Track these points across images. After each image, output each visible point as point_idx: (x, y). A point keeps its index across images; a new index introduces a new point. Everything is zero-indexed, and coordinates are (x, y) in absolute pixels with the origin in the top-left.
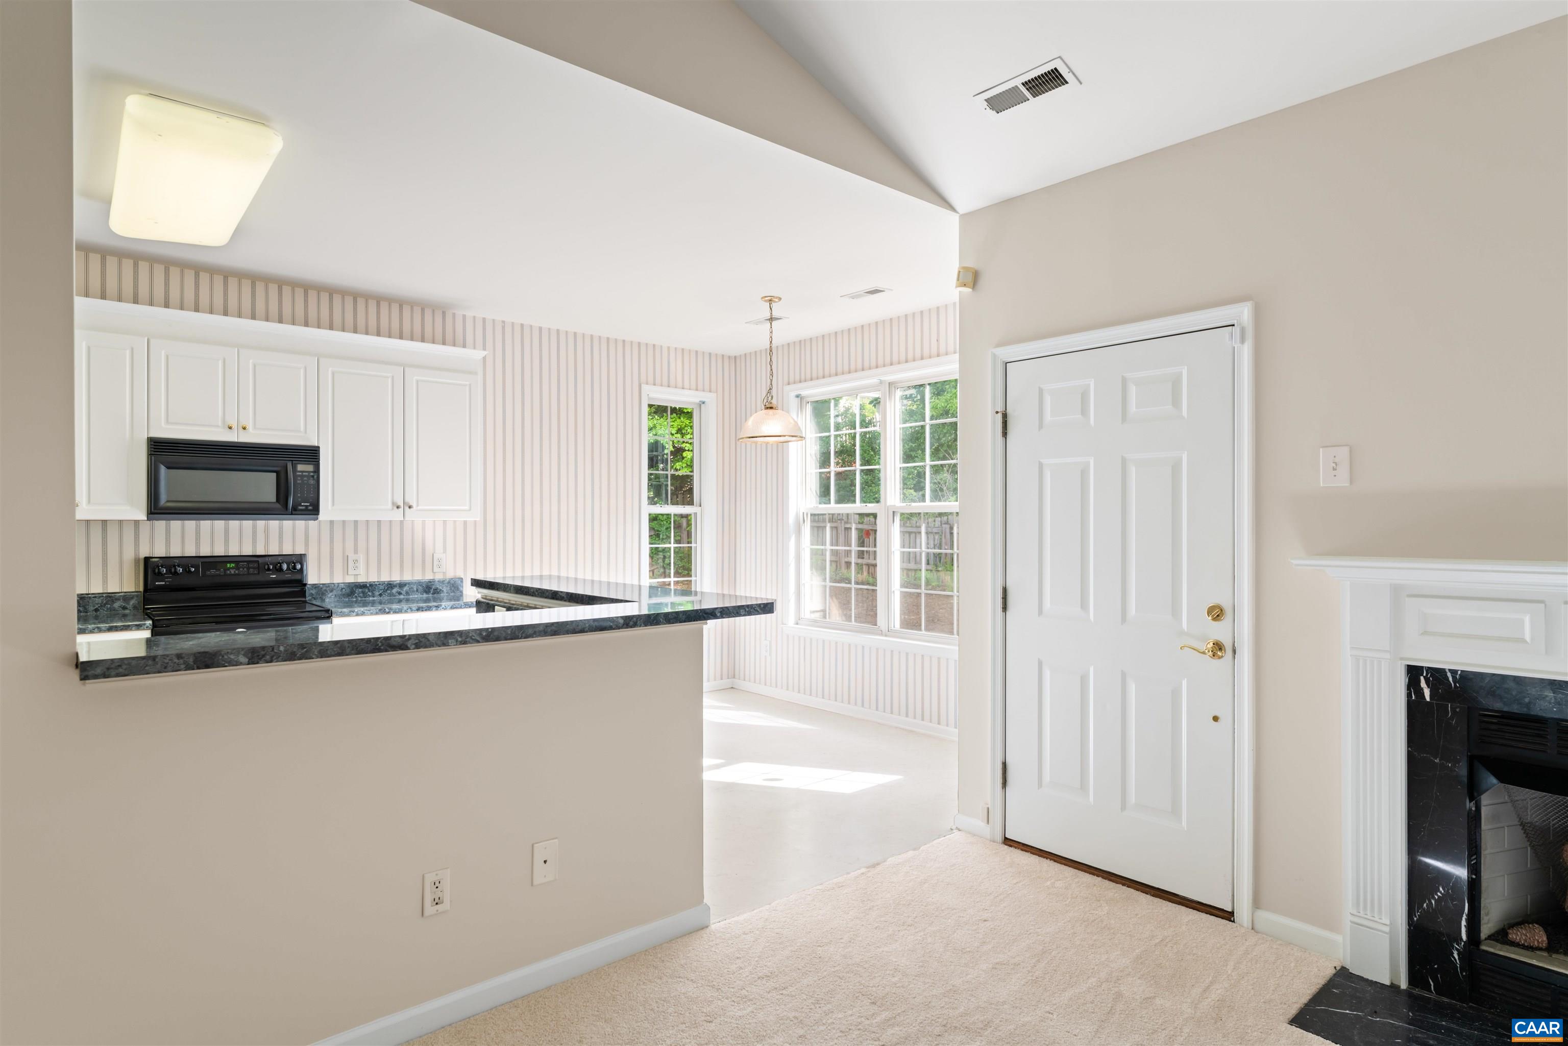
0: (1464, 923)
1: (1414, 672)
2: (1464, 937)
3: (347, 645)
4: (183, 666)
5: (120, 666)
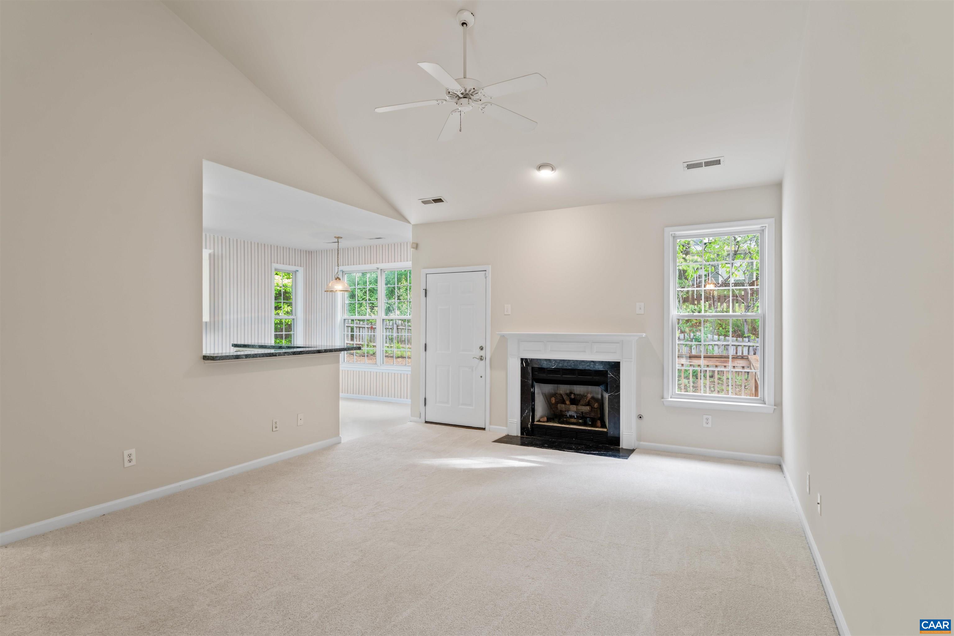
0: (531, 418)
1: (522, 359)
2: (531, 421)
3: (264, 354)
4: (233, 358)
5: (221, 358)
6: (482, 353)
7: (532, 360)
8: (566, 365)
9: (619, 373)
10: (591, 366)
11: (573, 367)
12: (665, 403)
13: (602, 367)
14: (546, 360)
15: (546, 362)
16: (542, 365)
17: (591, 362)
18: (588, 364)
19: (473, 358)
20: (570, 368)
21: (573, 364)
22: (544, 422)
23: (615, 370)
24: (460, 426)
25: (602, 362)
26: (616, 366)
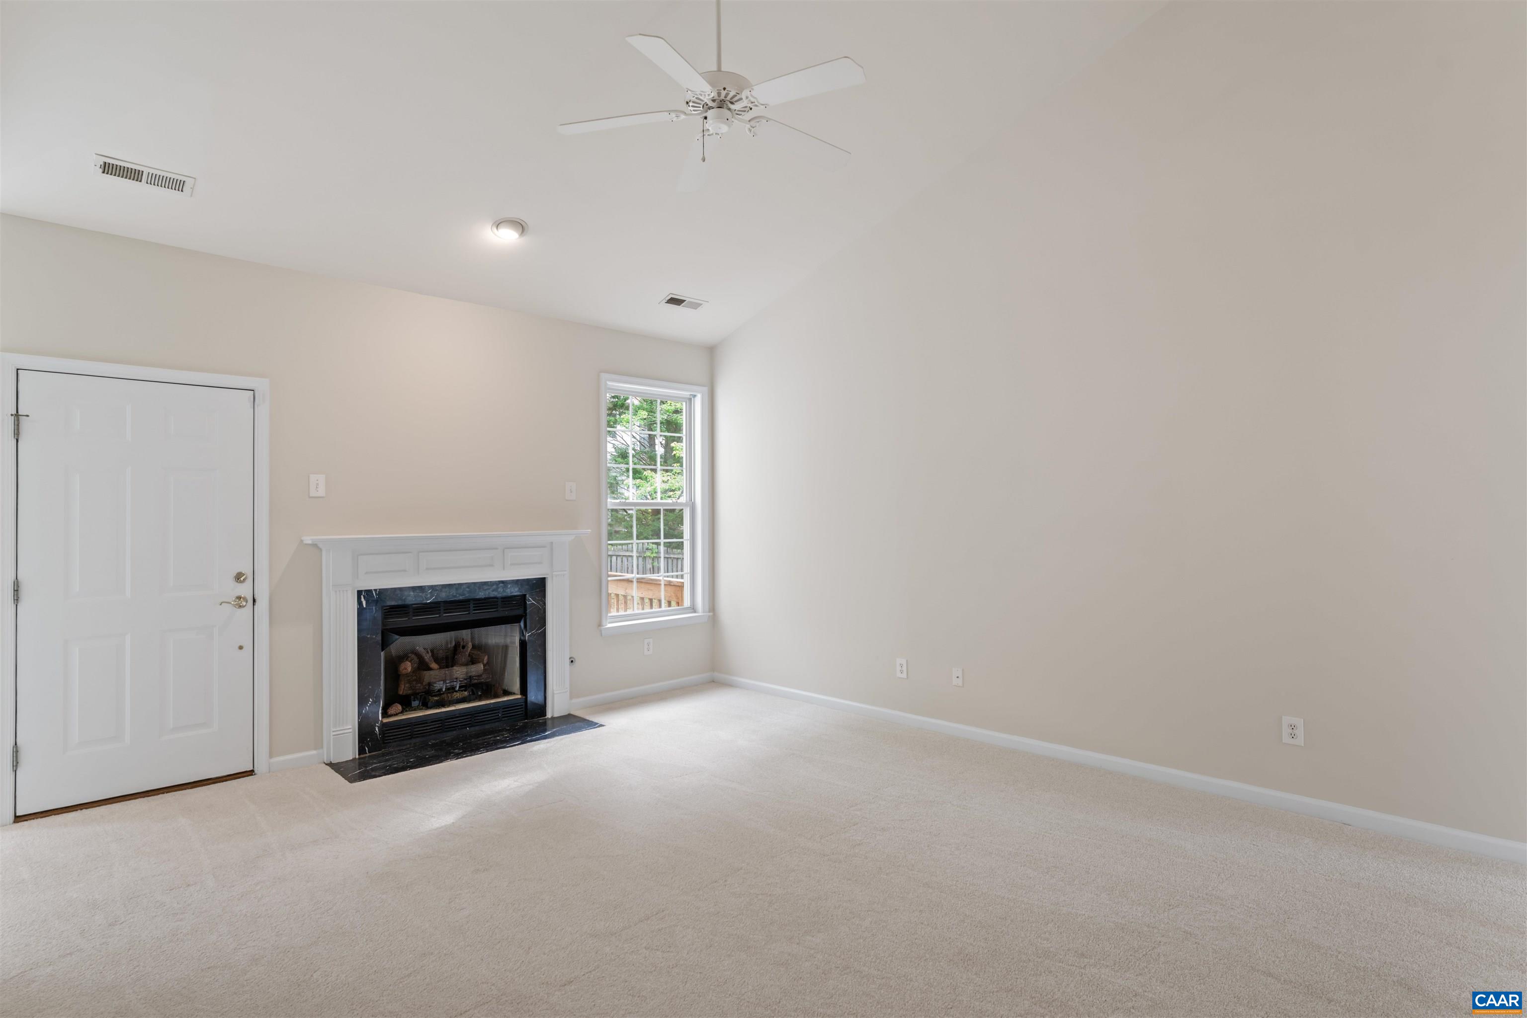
6: (244, 590)
7: (381, 592)
8: (455, 594)
9: (544, 596)
10: (499, 590)
11: (467, 595)
12: (603, 632)
13: (516, 589)
14: (414, 589)
15: (414, 592)
16: (404, 600)
17: (499, 584)
18: (495, 587)
19: (221, 604)
20: (461, 598)
21: (467, 589)
22: (396, 715)
23: (537, 591)
24: (145, 795)
25: (518, 581)
26: (539, 585)
